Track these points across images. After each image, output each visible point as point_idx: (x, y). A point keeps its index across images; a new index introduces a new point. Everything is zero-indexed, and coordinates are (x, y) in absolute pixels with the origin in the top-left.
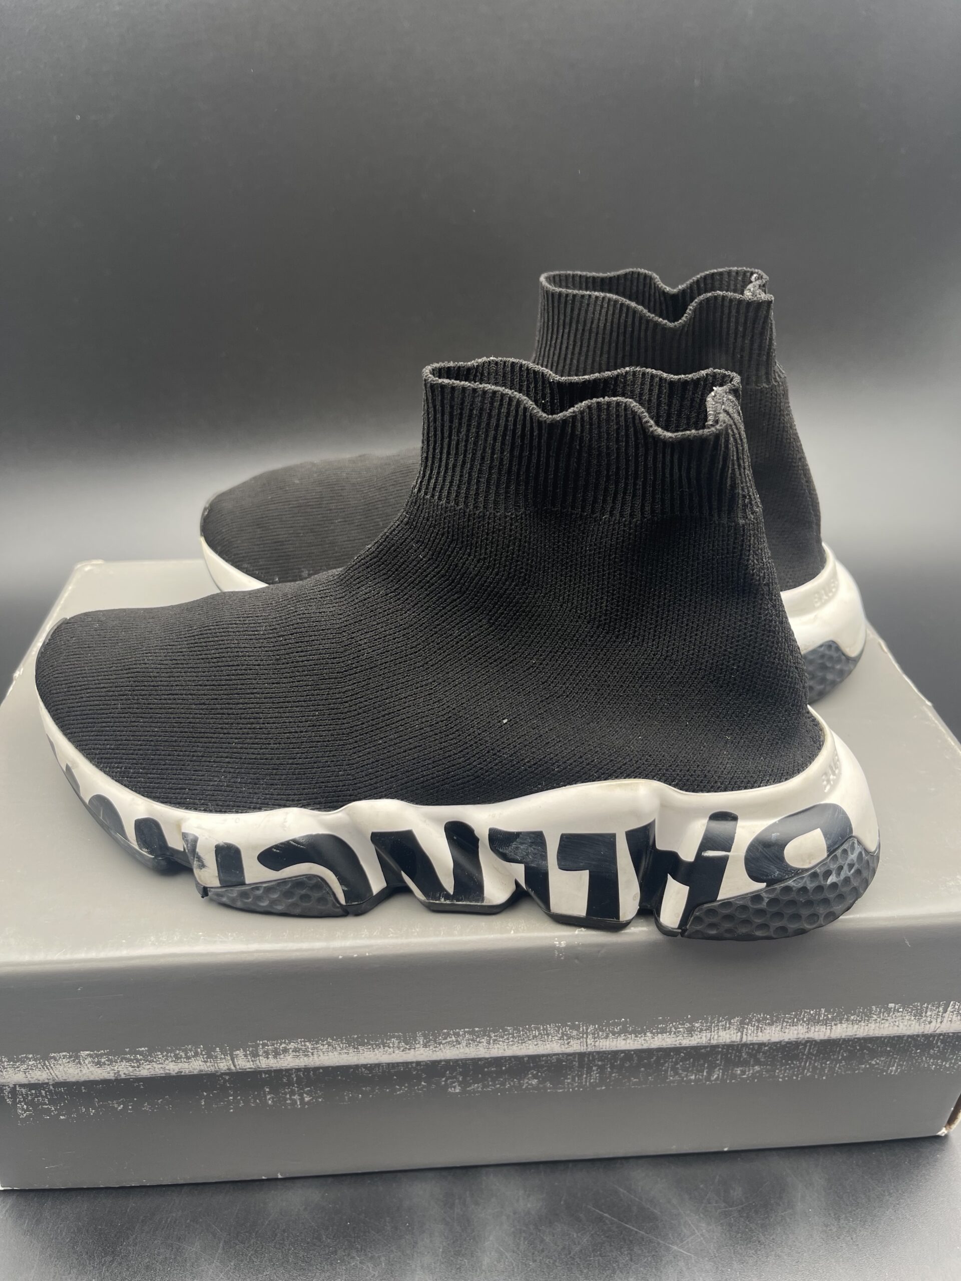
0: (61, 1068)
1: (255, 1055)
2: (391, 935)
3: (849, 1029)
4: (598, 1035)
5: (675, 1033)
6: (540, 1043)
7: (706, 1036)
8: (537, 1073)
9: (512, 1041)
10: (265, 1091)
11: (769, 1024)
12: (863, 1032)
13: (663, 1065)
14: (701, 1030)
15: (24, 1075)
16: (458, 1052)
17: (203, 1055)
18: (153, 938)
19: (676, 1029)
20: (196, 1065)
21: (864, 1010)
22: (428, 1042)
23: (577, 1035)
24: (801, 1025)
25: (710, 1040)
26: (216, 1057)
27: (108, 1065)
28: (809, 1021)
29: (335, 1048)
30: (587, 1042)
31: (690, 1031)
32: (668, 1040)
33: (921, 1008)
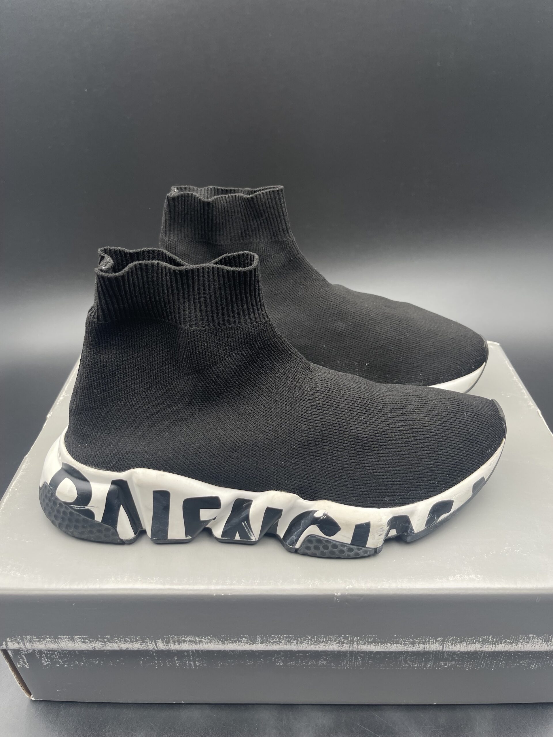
0: (64, 643)
1: (168, 642)
2: (243, 584)
3: (506, 647)
4: (360, 643)
5: (404, 644)
6: (326, 645)
7: (422, 647)
8: (326, 658)
9: (310, 643)
10: (174, 659)
11: (459, 642)
12: (514, 649)
13: (398, 658)
14: (419, 644)
15: (45, 646)
16: (280, 647)
17: (140, 641)
18: (113, 579)
19: (404, 642)
20: (136, 646)
21: (514, 637)
22: (263, 641)
23: (347, 642)
24: (478, 643)
25: (424, 649)
26: (147, 642)
27: (89, 643)
28: (482, 642)
29: (212, 641)
30: (353, 646)
31: (413, 644)
32: (400, 647)
33: (549, 637)
